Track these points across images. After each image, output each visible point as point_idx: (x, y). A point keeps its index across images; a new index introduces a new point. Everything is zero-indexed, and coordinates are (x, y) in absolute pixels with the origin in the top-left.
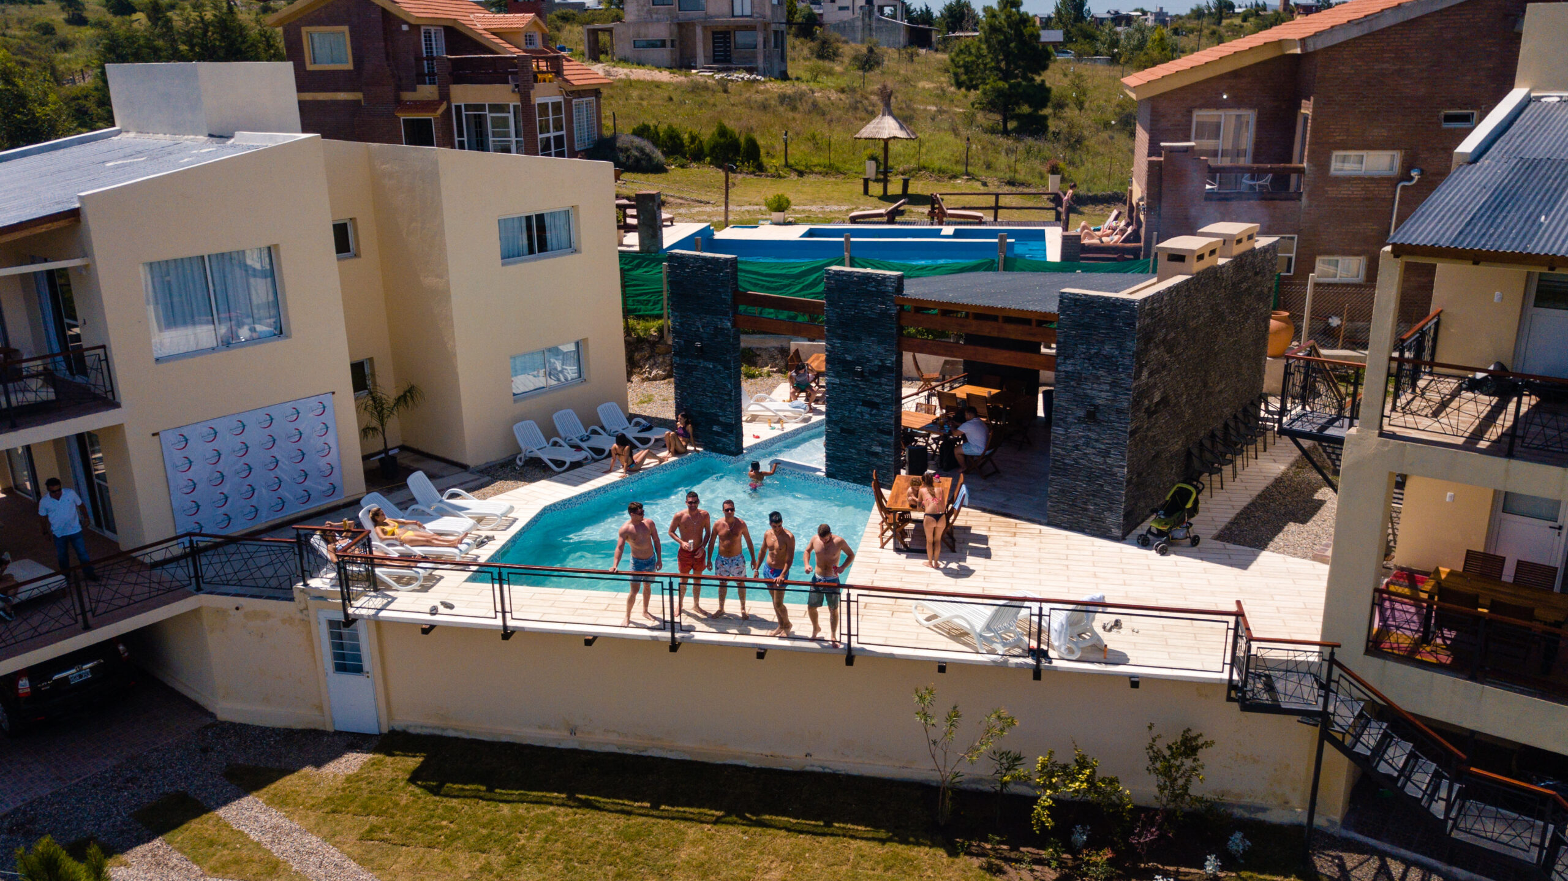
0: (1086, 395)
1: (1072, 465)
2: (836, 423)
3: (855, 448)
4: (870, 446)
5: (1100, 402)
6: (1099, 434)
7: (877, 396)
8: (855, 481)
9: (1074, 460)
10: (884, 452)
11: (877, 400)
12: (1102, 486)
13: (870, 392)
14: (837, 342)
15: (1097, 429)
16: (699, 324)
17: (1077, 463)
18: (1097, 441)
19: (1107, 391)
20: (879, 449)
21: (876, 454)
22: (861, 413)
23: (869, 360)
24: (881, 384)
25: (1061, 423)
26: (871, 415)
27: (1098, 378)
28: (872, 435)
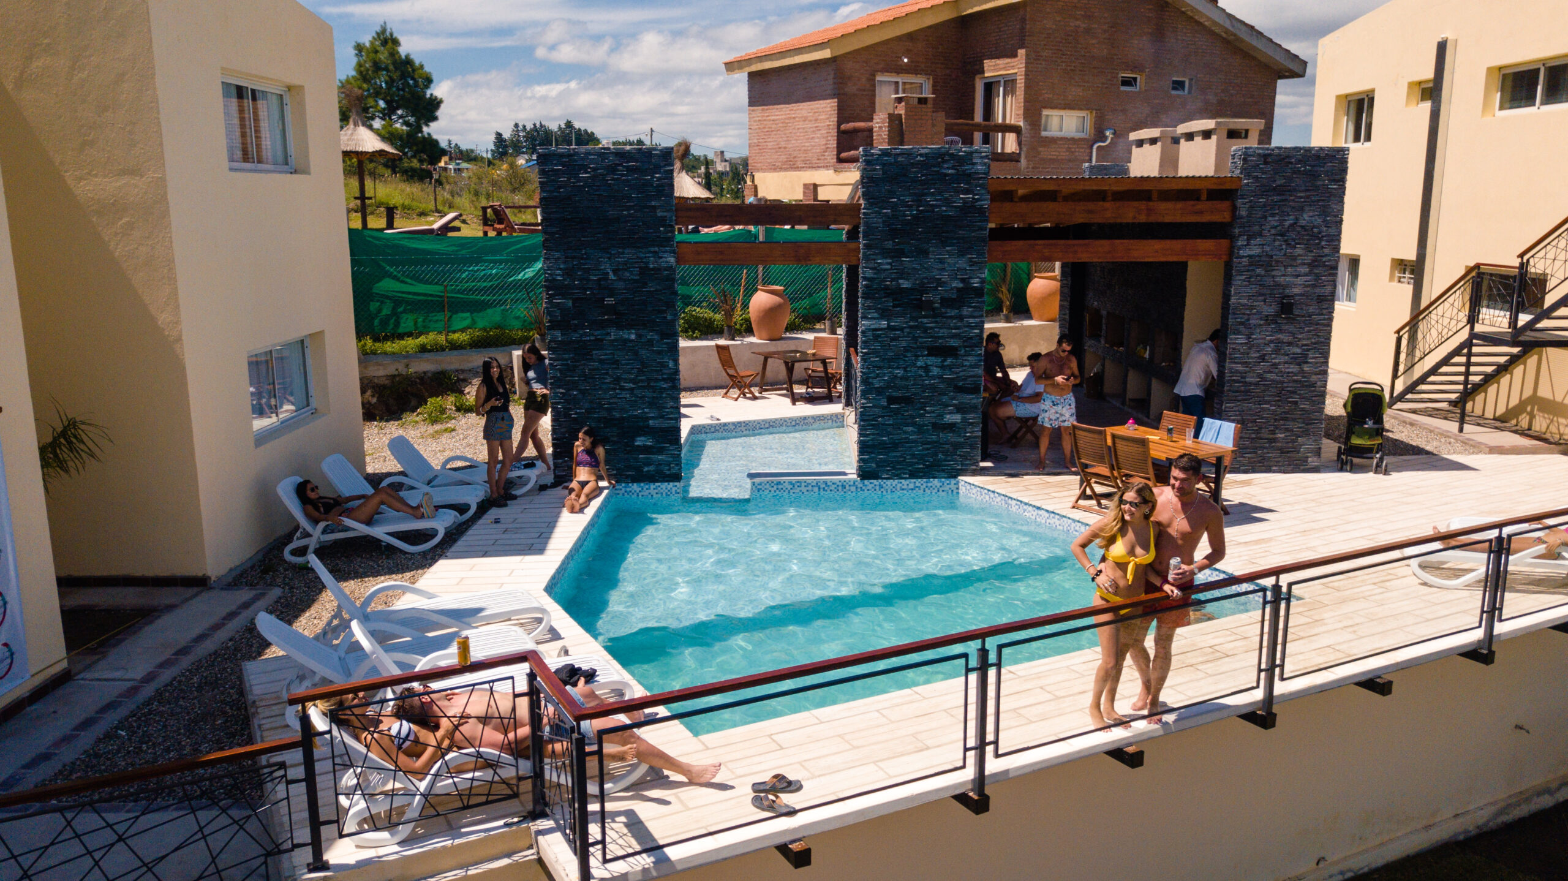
0: (1278, 285)
1: (1257, 384)
2: (879, 391)
3: (914, 424)
4: (941, 416)
5: (1296, 291)
6: (1293, 334)
7: (954, 336)
8: (913, 475)
9: (1259, 376)
10: (964, 420)
11: (953, 343)
12: (1296, 402)
13: (943, 332)
14: (884, 263)
15: (1291, 328)
16: (607, 267)
17: (1264, 379)
18: (1290, 344)
19: (1306, 275)
20: (957, 418)
21: (951, 427)
22: (926, 368)
23: (940, 283)
24: (961, 318)
25: (1242, 328)
26: (942, 367)
27: (1294, 258)
28: (945, 399)
